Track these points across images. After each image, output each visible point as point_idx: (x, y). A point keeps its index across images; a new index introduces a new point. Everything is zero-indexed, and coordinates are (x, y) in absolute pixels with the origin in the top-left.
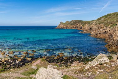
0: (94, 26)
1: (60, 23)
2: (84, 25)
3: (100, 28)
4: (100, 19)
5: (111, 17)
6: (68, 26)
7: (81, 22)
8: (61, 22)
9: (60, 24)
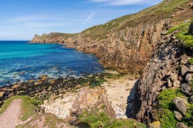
0: (79, 39)
1: (34, 36)
2: (66, 39)
3: (86, 41)
4: (85, 31)
5: (97, 30)
6: (46, 40)
7: (62, 35)
8: (36, 35)
9: (35, 38)
